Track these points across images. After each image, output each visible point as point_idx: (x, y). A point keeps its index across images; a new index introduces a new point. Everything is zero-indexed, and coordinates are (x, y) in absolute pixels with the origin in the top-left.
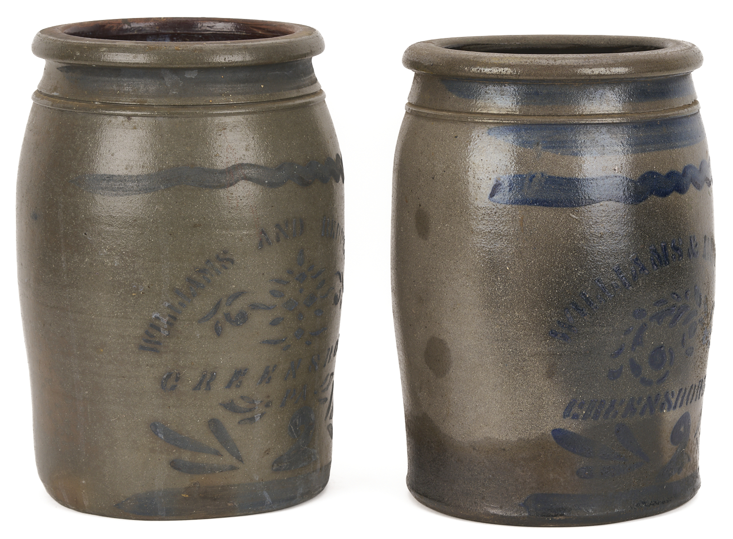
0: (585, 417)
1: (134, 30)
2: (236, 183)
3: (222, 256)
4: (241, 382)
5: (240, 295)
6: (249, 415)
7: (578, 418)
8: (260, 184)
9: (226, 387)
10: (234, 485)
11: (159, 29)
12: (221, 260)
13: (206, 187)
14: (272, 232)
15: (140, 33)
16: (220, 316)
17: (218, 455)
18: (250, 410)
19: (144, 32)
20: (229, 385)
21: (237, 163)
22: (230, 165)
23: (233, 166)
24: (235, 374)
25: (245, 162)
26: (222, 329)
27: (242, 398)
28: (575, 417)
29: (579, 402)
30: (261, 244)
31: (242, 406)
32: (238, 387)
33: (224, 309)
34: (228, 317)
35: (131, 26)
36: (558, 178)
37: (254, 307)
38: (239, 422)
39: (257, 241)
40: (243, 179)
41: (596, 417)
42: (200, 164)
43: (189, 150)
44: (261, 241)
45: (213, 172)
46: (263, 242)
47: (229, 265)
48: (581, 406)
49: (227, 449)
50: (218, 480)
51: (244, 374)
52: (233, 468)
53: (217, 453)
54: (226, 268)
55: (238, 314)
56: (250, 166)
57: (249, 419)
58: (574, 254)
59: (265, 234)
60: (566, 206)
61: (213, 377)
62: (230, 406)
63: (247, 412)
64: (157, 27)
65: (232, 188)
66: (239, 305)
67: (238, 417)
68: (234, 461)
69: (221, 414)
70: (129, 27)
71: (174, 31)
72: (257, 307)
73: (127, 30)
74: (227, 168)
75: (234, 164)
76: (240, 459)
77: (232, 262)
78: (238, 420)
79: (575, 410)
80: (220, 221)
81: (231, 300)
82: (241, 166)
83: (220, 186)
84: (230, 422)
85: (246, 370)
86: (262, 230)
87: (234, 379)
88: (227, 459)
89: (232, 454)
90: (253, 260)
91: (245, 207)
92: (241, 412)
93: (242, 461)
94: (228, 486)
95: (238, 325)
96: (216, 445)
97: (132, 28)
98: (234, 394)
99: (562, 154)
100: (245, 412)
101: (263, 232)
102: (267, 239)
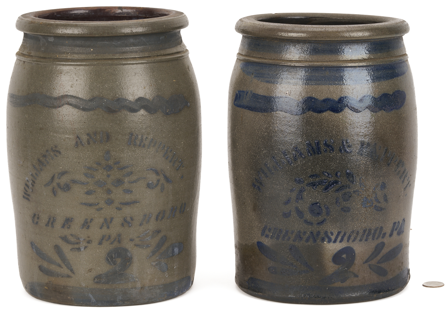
0: (272, 237)
1: (125, 13)
2: (62, 106)
3: (54, 148)
4: (70, 226)
5: (65, 173)
6: (76, 246)
7: (268, 237)
8: (77, 108)
9: (62, 227)
10: (70, 287)
11: (138, 14)
12: (54, 151)
13: (47, 106)
14: (85, 138)
15: (128, 16)
16: (55, 184)
17: (60, 267)
18: (77, 243)
19: (130, 15)
20: (63, 226)
21: (65, 94)
22: (60, 95)
23: (62, 95)
24: (66, 220)
25: (69, 94)
26: (56, 192)
27: (72, 235)
28: (267, 236)
29: (268, 228)
30: (77, 145)
31: (72, 240)
32: (69, 228)
33: (56, 181)
34: (59, 185)
35: (122, 11)
36: (257, 95)
37: (74, 182)
38: (71, 250)
39: (74, 142)
40: (66, 104)
41: (278, 238)
42: (45, 93)
43: (41, 83)
44: (77, 142)
45: (50, 98)
46: (78, 143)
47: (58, 154)
48: (270, 230)
49: (65, 264)
50: (62, 282)
51: (71, 221)
52: (69, 276)
53: (60, 266)
54: (56, 156)
55: (65, 185)
56: (72, 96)
57: (77, 248)
58: (262, 140)
59: (79, 139)
60: (259, 112)
61: (54, 220)
62: (65, 239)
63: (76, 244)
64: (137, 13)
65: (60, 109)
66: (64, 180)
67: (70, 247)
68: (70, 273)
69: (60, 243)
70: (121, 12)
71: (145, 15)
72: (76, 182)
73: (120, 13)
74: (58, 97)
75: (62, 94)
76: (73, 272)
77: (60, 153)
78: (70, 248)
79: (267, 232)
80: (53, 128)
81: (60, 175)
82: (67, 96)
83: (53, 107)
84: (66, 249)
85: (72, 219)
86: (77, 136)
87: (66, 223)
88: (65, 271)
89: (68, 268)
90: (72, 153)
91: (66, 121)
92: (71, 244)
93: (74, 273)
94: (67, 286)
95: (65, 191)
96: (59, 261)
97: (123, 12)
98: (66, 232)
99: (261, 81)
100: (74, 244)
101: (78, 137)
102: (81, 142)
